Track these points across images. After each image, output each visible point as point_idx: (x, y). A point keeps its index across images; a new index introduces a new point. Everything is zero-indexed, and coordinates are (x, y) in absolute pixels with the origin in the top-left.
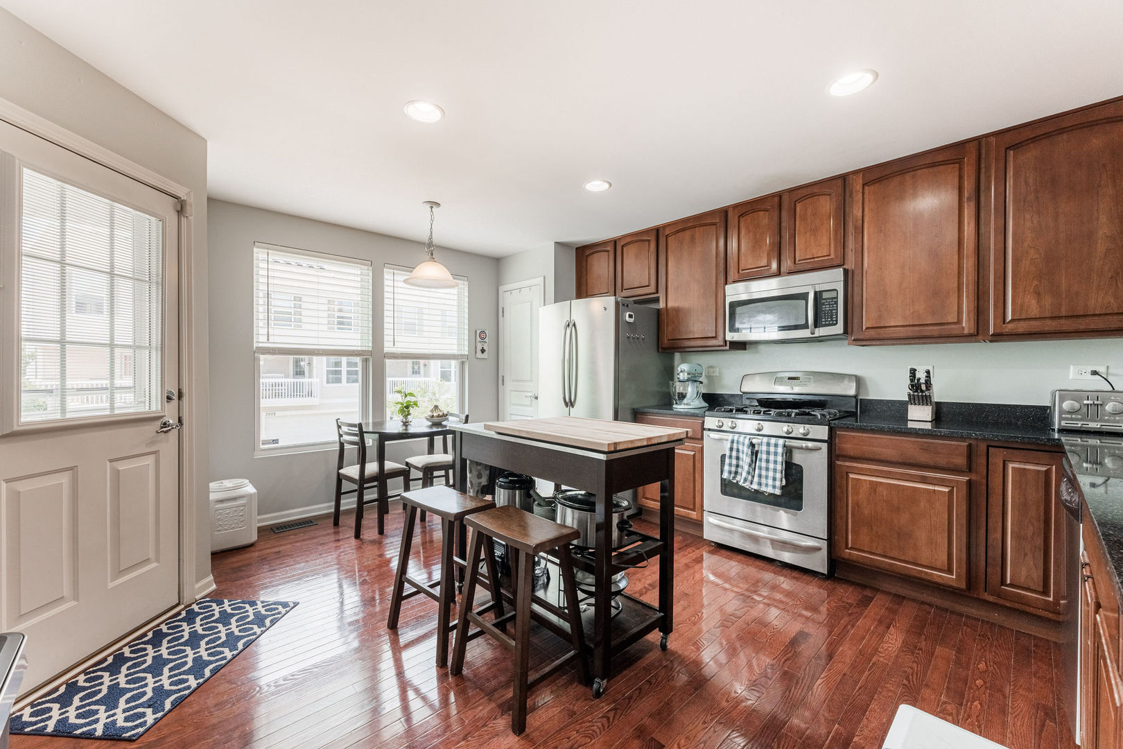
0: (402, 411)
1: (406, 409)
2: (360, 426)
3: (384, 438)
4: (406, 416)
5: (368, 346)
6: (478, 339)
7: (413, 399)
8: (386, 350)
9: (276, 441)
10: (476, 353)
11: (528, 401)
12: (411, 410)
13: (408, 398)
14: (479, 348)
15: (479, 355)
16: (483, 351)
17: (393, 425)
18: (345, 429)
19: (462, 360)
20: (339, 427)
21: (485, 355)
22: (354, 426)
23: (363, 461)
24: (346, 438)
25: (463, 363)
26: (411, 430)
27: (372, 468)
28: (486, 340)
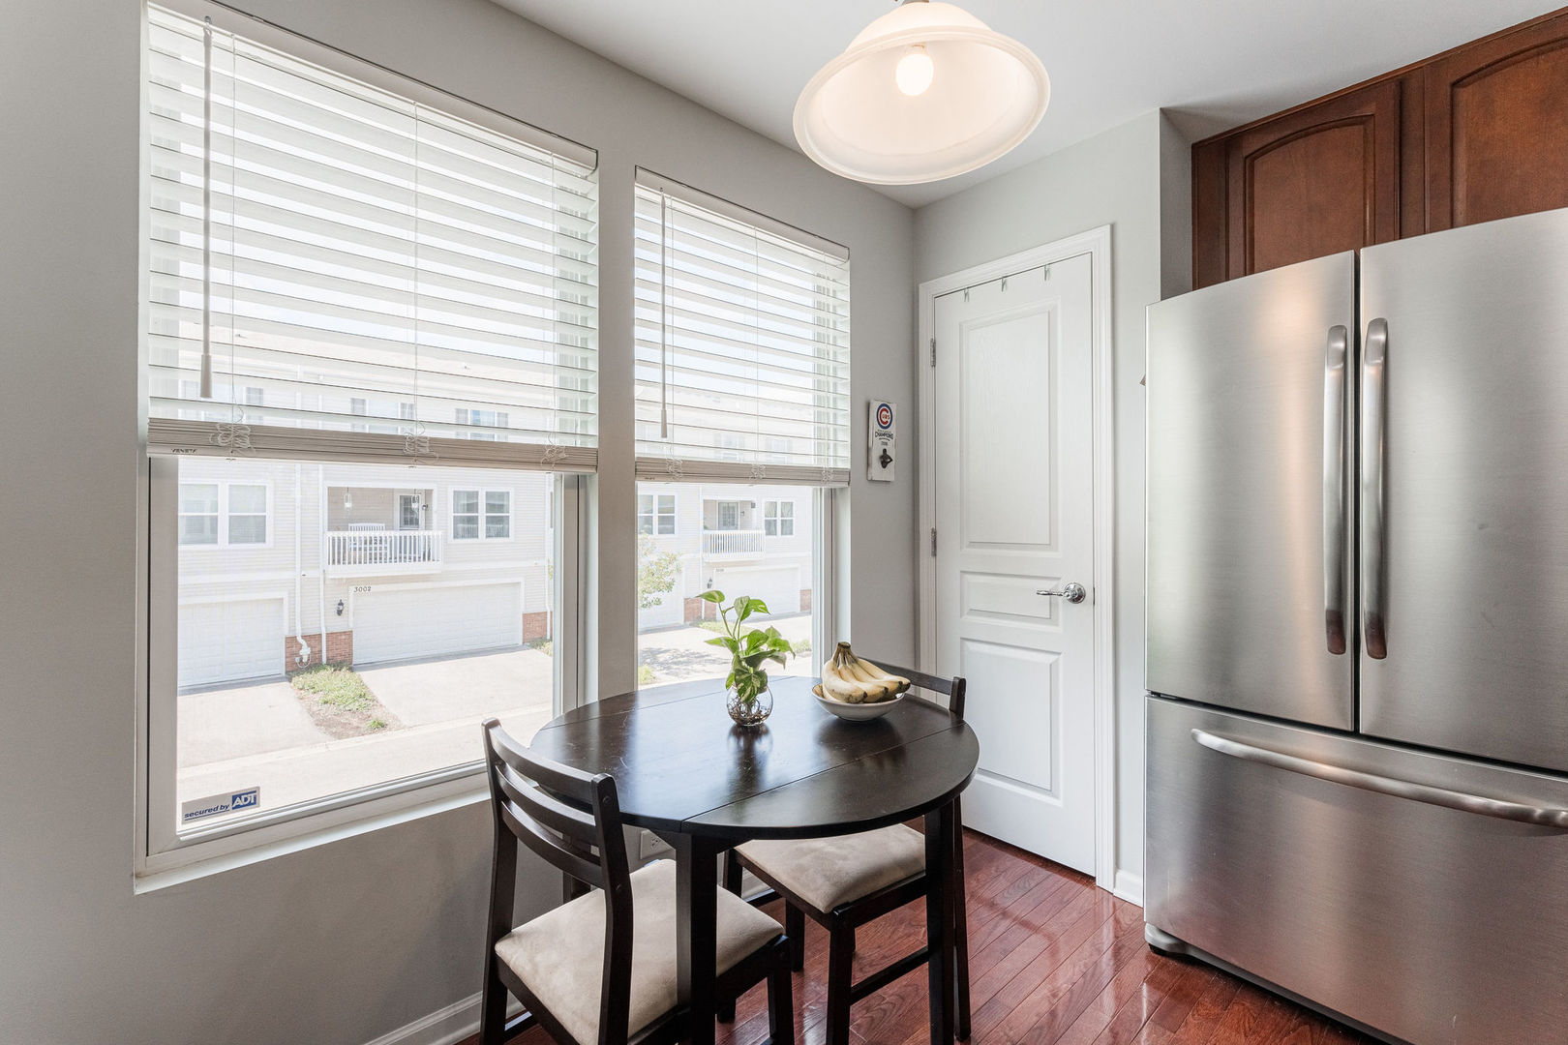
5: (587, 433)
6: (875, 426)
8: (641, 450)
10: (868, 465)
11: (1042, 606)
14: (876, 453)
15: (877, 472)
16: (886, 460)
19: (831, 485)
21: (889, 474)
25: (832, 494)
28: (892, 430)
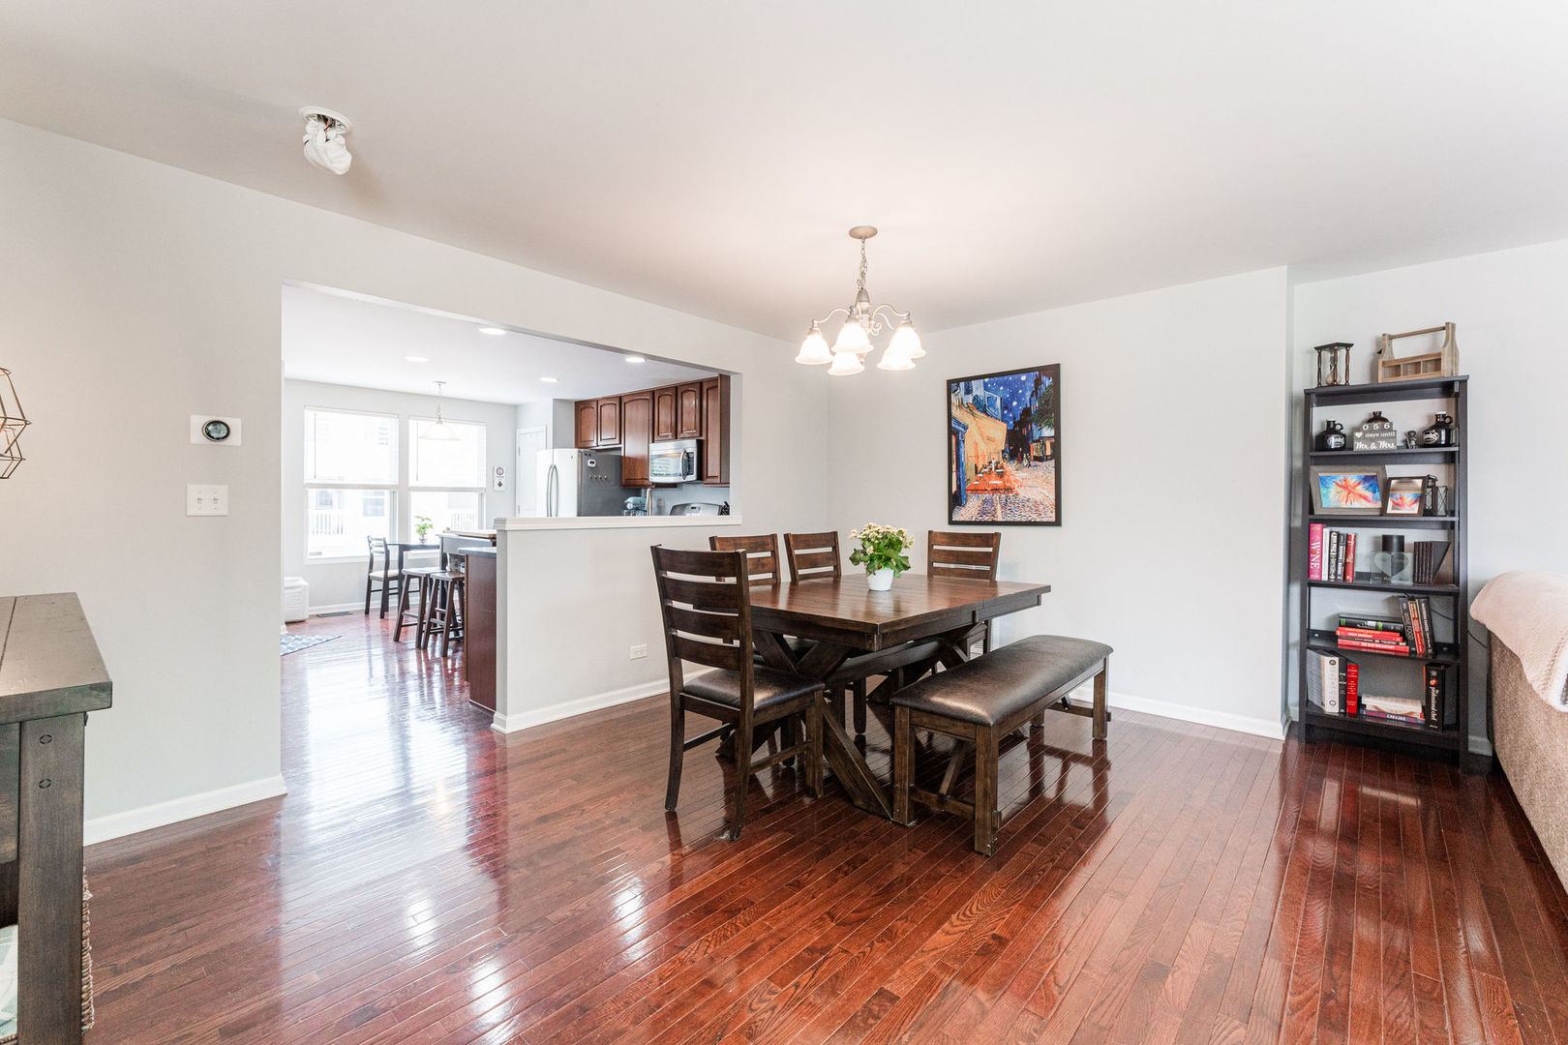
0: (419, 531)
1: (422, 530)
2: (384, 540)
3: (404, 548)
4: (423, 535)
5: (395, 481)
6: (496, 474)
7: (429, 523)
8: (410, 484)
9: (320, 553)
10: (493, 486)
12: (427, 531)
13: (426, 522)
14: (497, 482)
15: (497, 487)
16: (500, 485)
17: (414, 540)
18: (374, 542)
19: (480, 492)
20: (370, 542)
21: (502, 488)
22: (380, 540)
23: (387, 567)
24: (375, 549)
25: (482, 494)
26: (427, 543)
27: (393, 572)
28: (503, 475)
